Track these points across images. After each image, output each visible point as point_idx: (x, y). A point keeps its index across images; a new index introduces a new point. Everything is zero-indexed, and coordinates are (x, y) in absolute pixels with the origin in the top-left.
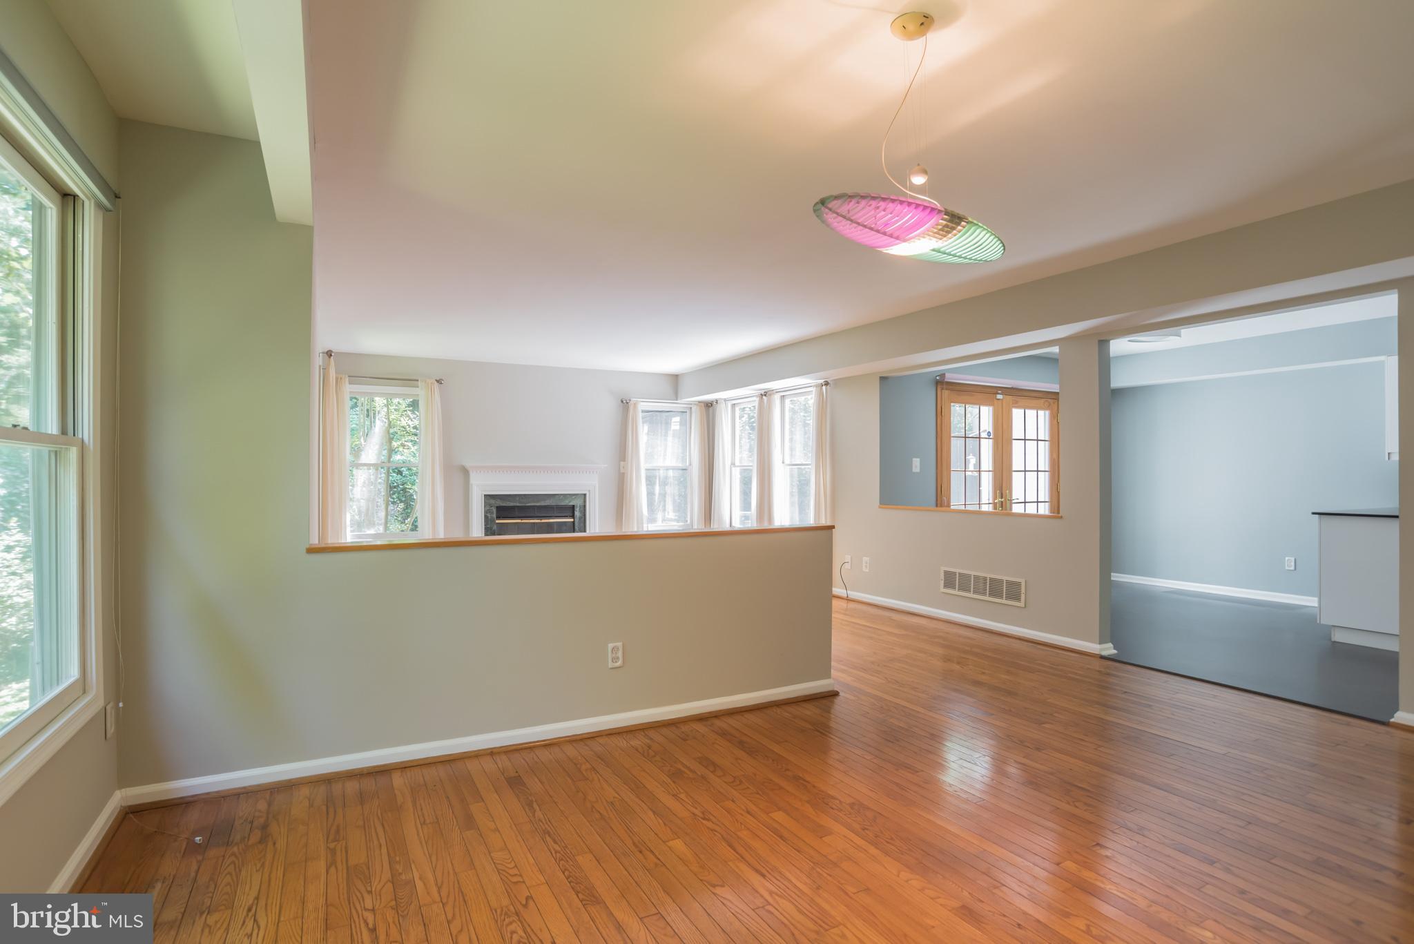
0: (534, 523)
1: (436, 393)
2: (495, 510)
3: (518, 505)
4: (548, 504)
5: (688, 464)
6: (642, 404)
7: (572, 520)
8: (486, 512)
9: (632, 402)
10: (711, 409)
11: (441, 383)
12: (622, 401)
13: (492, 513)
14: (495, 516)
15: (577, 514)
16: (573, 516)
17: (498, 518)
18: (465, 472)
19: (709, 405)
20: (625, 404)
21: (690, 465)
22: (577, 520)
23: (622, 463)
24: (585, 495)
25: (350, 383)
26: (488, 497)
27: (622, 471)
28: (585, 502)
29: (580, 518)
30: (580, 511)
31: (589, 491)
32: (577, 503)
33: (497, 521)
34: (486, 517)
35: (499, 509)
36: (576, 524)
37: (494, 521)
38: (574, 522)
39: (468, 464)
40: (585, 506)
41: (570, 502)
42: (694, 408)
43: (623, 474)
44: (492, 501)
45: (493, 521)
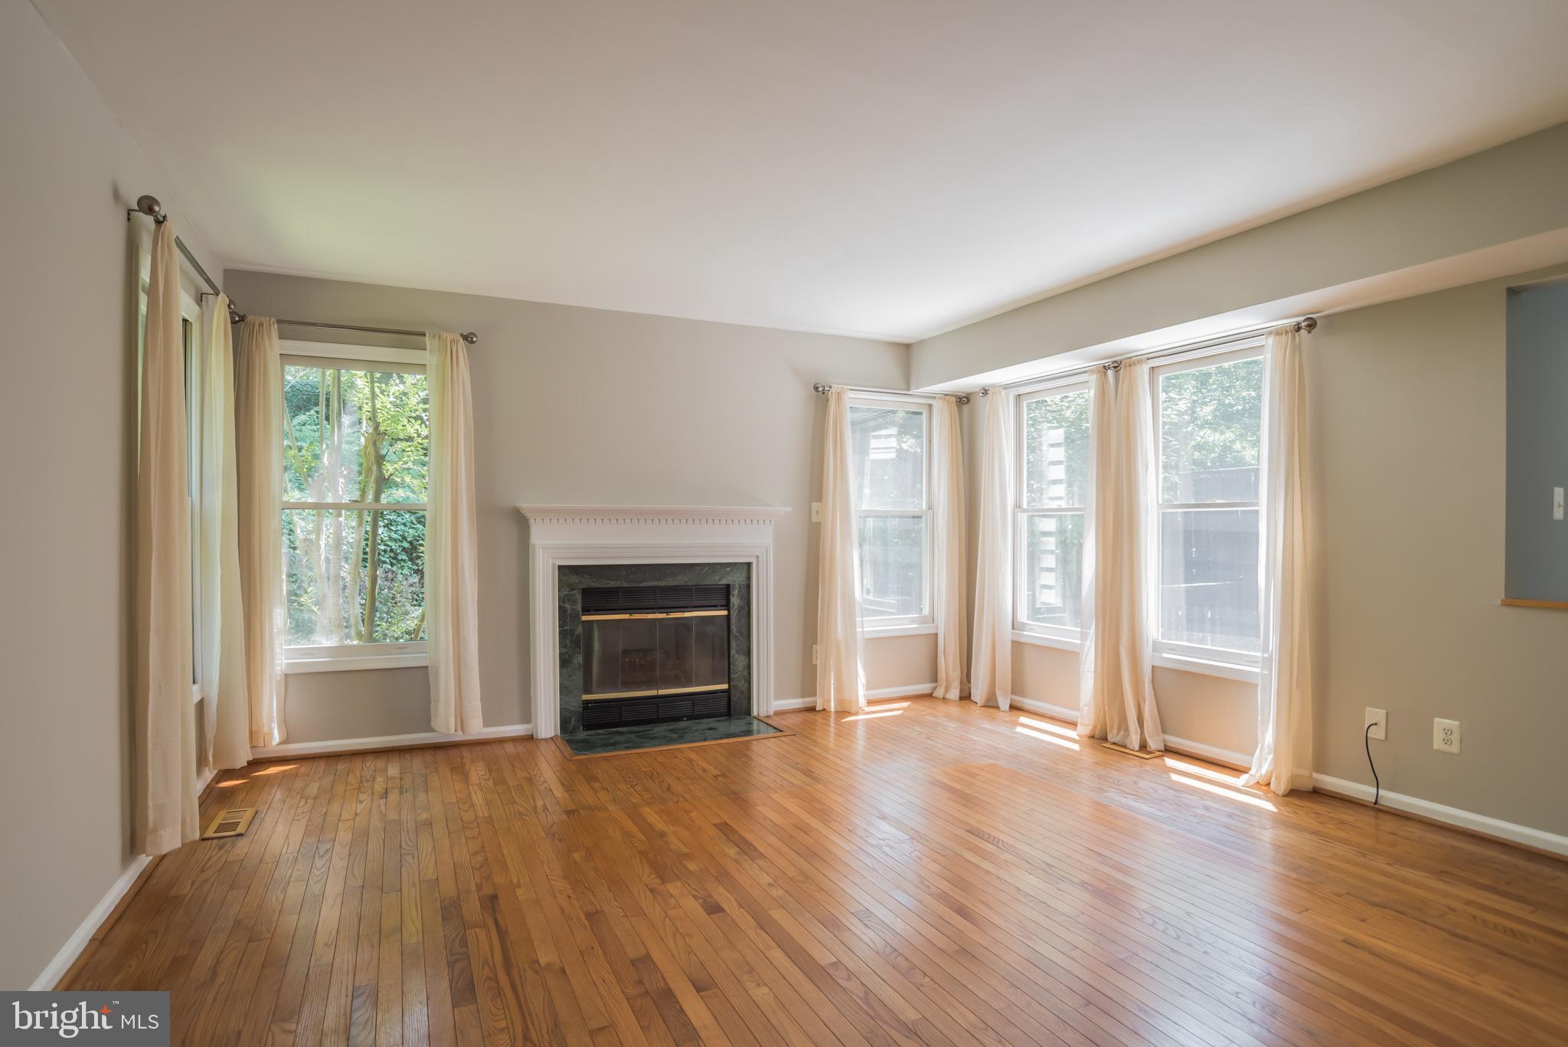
0: (655, 620)
1: (461, 359)
2: (579, 597)
3: (625, 585)
4: (682, 583)
5: (924, 508)
6: (852, 395)
7: (725, 613)
8: (562, 600)
9: (833, 390)
10: (965, 408)
11: (472, 342)
12: (816, 388)
13: (575, 602)
14: (579, 607)
15: (735, 600)
16: (727, 606)
17: (586, 610)
18: (521, 521)
19: (963, 400)
20: (820, 394)
21: (930, 507)
22: (734, 613)
23: (814, 505)
24: (749, 565)
25: (282, 336)
26: (565, 571)
27: (814, 519)
28: (749, 578)
29: (740, 609)
30: (741, 597)
31: (758, 557)
32: (736, 579)
33: (584, 618)
34: (562, 610)
35: (586, 592)
36: (733, 621)
37: (578, 617)
38: (728, 617)
39: (525, 505)
40: (749, 587)
41: (720, 580)
42: (937, 405)
43: (818, 524)
44: (574, 579)
45: (575, 617)
